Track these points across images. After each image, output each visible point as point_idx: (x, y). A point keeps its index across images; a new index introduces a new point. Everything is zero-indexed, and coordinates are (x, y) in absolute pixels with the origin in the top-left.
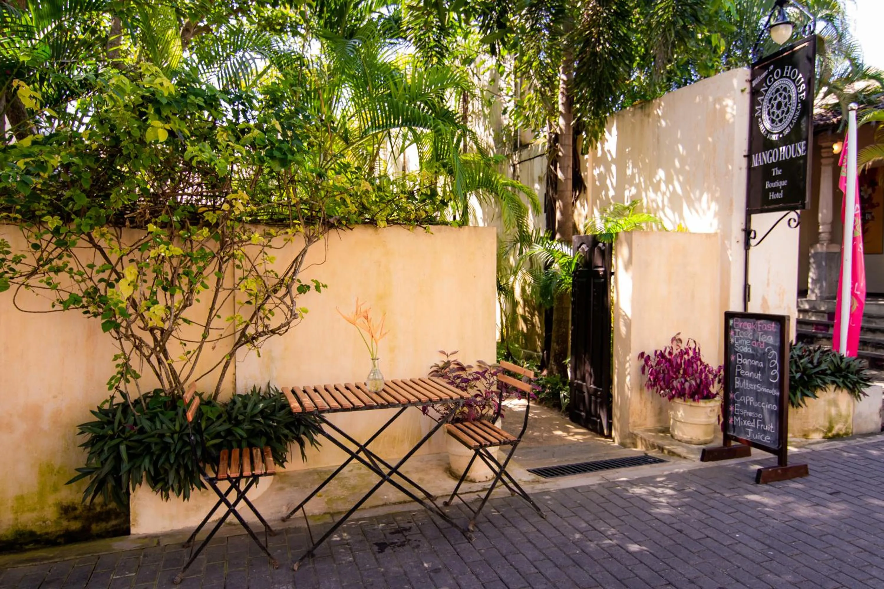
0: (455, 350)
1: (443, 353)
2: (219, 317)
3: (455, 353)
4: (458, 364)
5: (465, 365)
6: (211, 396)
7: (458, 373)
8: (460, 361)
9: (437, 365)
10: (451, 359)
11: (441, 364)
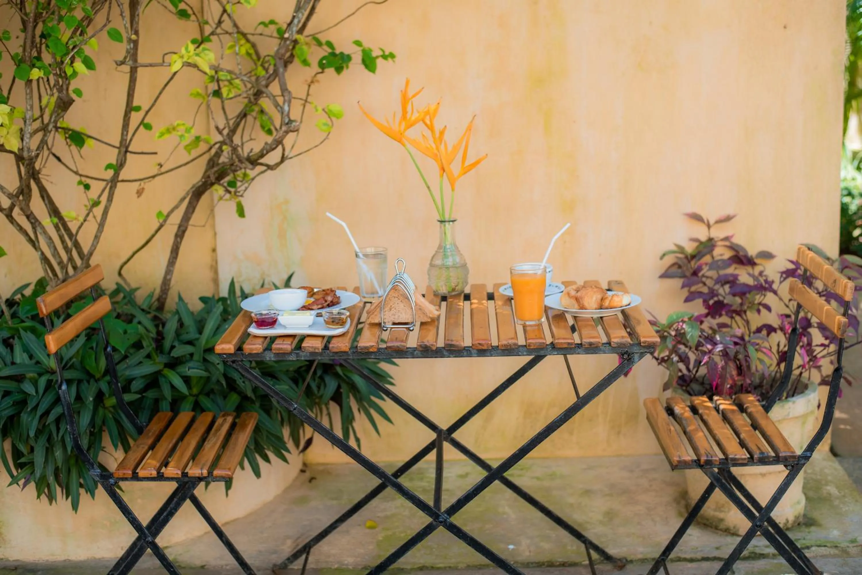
0: (730, 211)
1: (697, 218)
2: (148, 127)
3: (728, 219)
4: (732, 247)
5: (752, 252)
6: (151, 295)
7: (731, 270)
8: (739, 240)
9: (681, 249)
10: (718, 233)
11: (690, 248)
